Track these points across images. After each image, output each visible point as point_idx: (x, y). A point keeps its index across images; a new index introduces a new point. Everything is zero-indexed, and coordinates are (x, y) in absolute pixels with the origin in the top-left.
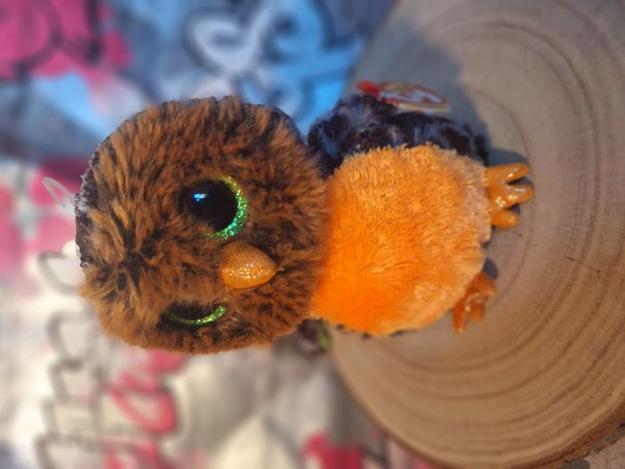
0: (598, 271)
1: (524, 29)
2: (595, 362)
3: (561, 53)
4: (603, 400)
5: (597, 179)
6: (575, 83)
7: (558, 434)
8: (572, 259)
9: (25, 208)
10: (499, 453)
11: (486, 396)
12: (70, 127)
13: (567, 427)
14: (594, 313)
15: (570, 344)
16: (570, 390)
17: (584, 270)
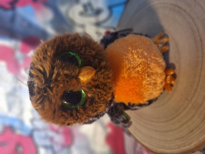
0: (195, 107)
1: (184, 11)
2: (189, 133)
3: (196, 25)
4: (190, 144)
5: (200, 76)
6: (199, 39)
7: (175, 149)
8: (188, 100)
9: (19, 54)
10: (158, 148)
11: (157, 131)
12: (30, 25)
13: (178, 148)
14: (191, 118)
15: (183, 125)
16: (181, 138)
17: (190, 105)
